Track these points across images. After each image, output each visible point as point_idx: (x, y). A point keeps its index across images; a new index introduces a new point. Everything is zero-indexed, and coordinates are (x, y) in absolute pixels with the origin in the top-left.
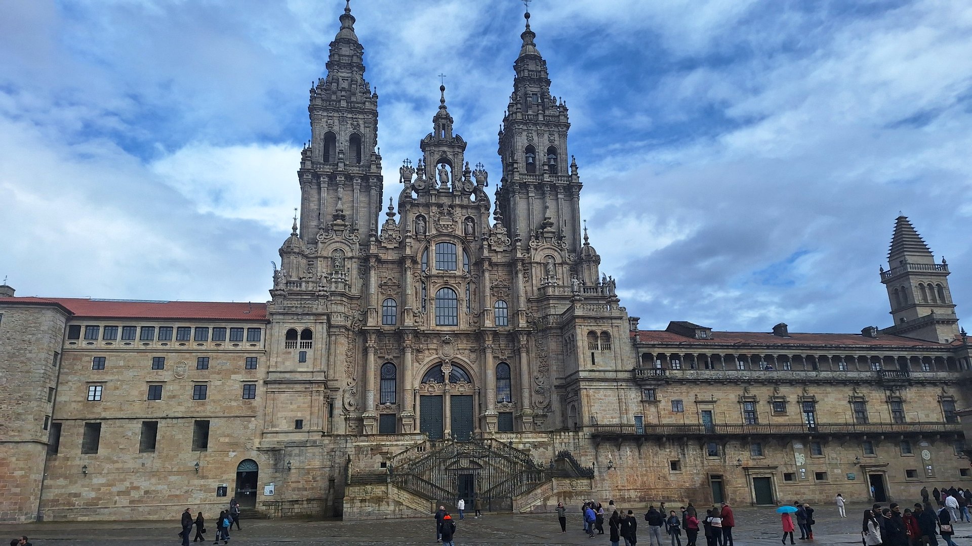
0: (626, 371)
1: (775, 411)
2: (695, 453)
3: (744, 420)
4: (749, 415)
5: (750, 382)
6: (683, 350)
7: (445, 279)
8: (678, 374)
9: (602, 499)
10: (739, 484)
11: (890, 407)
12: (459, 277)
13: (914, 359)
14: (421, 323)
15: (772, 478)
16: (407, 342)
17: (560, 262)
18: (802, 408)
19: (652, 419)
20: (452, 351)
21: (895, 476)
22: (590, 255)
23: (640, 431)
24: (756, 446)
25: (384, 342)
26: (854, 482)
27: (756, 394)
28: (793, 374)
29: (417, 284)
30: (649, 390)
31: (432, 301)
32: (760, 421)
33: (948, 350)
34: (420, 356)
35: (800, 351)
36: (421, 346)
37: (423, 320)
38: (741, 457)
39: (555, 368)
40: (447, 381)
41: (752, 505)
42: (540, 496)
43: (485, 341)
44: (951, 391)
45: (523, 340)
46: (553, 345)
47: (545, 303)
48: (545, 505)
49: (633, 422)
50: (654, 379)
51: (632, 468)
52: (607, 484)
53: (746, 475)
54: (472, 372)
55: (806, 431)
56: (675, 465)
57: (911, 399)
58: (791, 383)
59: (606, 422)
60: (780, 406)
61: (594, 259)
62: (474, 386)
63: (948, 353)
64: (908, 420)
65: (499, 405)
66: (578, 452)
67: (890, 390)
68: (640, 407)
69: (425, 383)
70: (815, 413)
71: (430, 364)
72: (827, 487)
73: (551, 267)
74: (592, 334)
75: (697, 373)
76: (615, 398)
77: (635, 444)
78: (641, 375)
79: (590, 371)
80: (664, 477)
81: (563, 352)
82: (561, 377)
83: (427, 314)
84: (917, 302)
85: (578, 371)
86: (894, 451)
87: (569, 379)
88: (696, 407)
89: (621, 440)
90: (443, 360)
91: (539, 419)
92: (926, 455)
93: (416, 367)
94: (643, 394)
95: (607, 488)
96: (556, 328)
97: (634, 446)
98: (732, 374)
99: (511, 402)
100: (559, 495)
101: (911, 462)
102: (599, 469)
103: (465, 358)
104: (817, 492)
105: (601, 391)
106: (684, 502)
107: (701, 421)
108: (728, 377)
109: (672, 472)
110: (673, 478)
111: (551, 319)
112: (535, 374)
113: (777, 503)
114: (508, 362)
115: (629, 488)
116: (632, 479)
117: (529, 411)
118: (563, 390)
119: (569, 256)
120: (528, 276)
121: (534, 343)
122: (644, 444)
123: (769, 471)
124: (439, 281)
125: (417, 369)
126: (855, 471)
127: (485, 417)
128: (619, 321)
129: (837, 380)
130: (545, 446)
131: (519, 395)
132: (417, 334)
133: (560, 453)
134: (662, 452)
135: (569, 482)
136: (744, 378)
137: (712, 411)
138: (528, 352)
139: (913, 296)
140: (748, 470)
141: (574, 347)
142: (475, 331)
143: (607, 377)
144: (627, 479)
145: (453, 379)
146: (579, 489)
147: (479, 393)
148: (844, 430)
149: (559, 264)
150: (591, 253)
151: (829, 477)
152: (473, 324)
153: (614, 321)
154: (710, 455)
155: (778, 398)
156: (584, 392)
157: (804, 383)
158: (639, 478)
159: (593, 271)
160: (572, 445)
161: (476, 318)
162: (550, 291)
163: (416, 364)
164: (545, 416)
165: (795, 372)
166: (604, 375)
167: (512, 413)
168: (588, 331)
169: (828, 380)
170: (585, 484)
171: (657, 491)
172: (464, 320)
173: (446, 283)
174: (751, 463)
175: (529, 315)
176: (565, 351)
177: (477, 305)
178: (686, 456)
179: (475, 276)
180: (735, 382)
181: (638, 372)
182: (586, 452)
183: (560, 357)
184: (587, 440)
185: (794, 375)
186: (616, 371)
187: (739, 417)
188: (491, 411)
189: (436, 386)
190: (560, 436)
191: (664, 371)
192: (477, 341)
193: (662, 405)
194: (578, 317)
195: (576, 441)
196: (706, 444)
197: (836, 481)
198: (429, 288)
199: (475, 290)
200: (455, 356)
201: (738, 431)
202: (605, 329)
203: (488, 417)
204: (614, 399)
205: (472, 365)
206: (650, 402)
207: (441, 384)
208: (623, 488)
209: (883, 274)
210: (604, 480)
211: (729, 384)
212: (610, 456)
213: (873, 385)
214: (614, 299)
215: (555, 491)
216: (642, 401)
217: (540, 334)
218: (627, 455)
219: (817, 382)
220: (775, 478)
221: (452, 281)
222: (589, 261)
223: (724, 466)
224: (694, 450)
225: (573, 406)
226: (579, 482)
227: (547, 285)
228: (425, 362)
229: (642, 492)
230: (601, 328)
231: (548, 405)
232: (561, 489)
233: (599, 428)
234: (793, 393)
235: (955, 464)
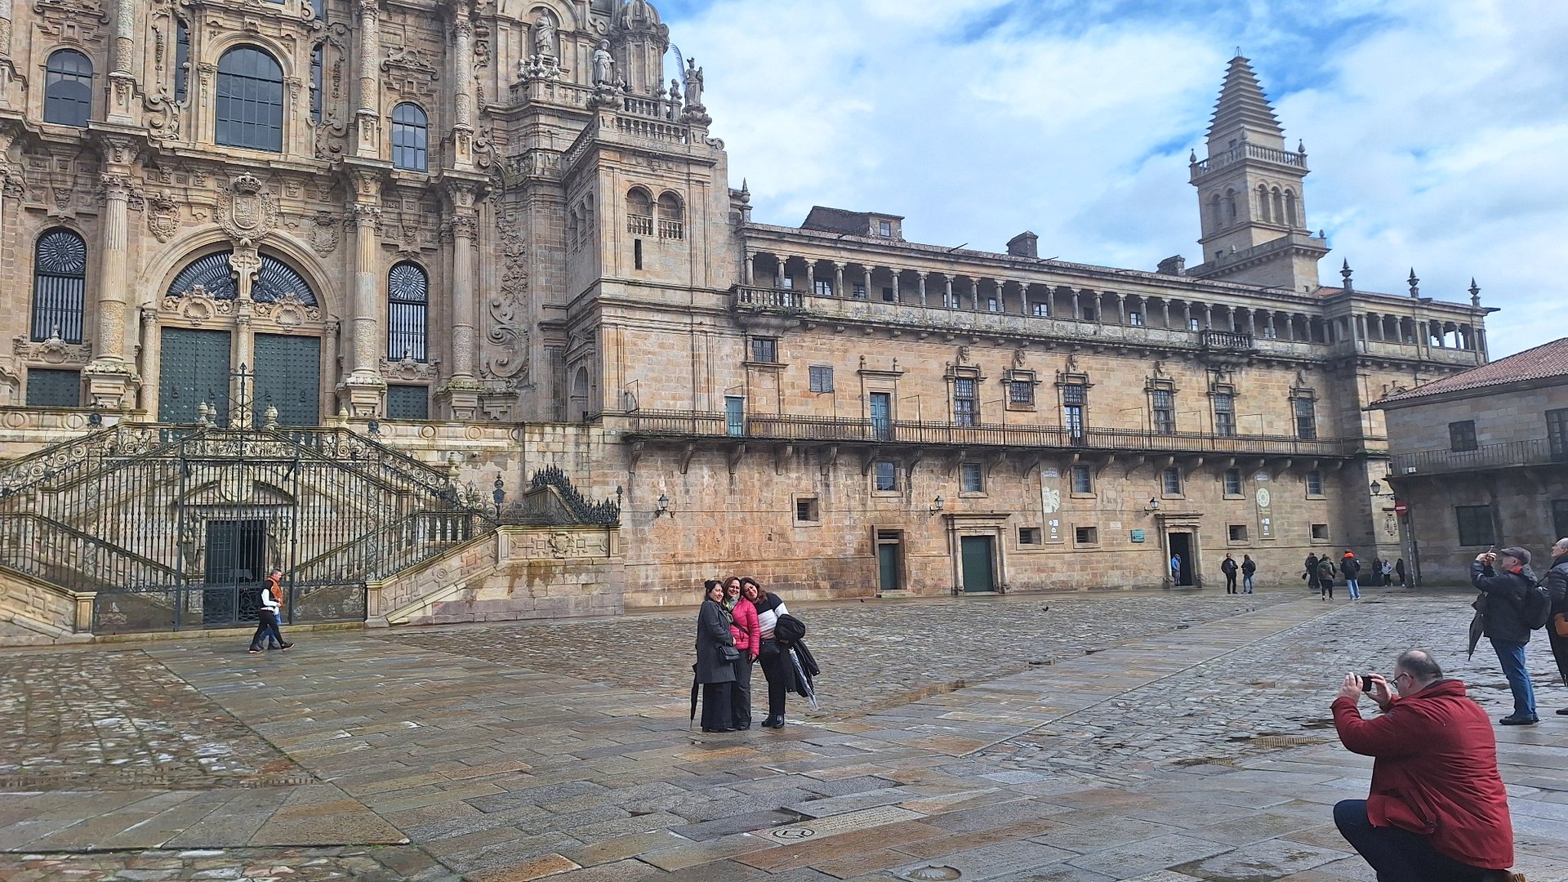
0: (714, 292)
1: (1013, 401)
2: (849, 482)
3: (952, 415)
4: (962, 406)
5: (970, 337)
6: (844, 254)
7: (247, 20)
8: (828, 307)
9: (636, 584)
10: (934, 549)
11: (1213, 404)
12: (291, 21)
13: (1261, 315)
14: (168, 132)
15: (997, 537)
16: (115, 169)
17: (571, 29)
18: (1061, 397)
19: (764, 405)
20: (262, 217)
21: (1210, 537)
22: (643, 21)
23: (736, 431)
24: (969, 471)
25: (48, 170)
26: (1143, 547)
27: (981, 364)
28: (1053, 325)
29: (162, 25)
30: (763, 339)
31: (204, 75)
32: (984, 419)
33: (1315, 302)
34: (164, 219)
35: (1070, 280)
36: (167, 192)
37: (175, 124)
38: (941, 493)
39: (542, 281)
40: (245, 294)
41: (957, 594)
42: (457, 575)
43: (355, 196)
44: (1312, 380)
45: (464, 204)
46: (540, 224)
47: (527, 121)
48: (471, 602)
49: (721, 407)
50: (777, 314)
51: (712, 513)
52: (650, 551)
53: (948, 529)
54: (319, 278)
55: (1066, 442)
56: (805, 509)
57: (1247, 391)
58: (1047, 343)
59: (659, 406)
60: (1022, 390)
61: (654, 30)
62: (324, 315)
63: (1315, 309)
64: (1240, 431)
65: (393, 365)
66: (586, 474)
67: (1217, 372)
68: (741, 376)
69: (180, 296)
70: (1084, 409)
71: (195, 245)
72: (1096, 557)
73: (546, 36)
74: (638, 194)
75: (869, 308)
76: (685, 354)
77: (724, 461)
78: (749, 301)
79: (629, 283)
80: (782, 535)
81: (566, 245)
82: (557, 304)
83: (188, 109)
84: (1253, 219)
85: (598, 282)
86: (1213, 487)
87: (574, 311)
88: (859, 384)
89: (691, 448)
90: (232, 237)
91: (495, 403)
92: (1263, 497)
93: (149, 249)
94: (750, 348)
95: (650, 560)
96: (550, 184)
97: (720, 461)
98: (939, 316)
99: (425, 361)
100: (514, 572)
101: (1237, 510)
102: (634, 516)
103: (298, 239)
104: (1078, 567)
105: (654, 336)
106: (819, 588)
107: (868, 415)
108: (930, 322)
109: (798, 523)
110: (801, 535)
111: (539, 162)
112: (493, 295)
113: (1002, 588)
114: (423, 261)
115: (701, 560)
116: (709, 538)
117: (468, 382)
118: (561, 335)
119: (595, 20)
120: (485, 52)
121: (493, 220)
122: (742, 460)
123: (992, 523)
124: (228, 24)
125: (153, 253)
126: (1146, 527)
127: (347, 390)
128: (705, 171)
129: (1130, 345)
130: (499, 460)
131: (446, 343)
132: (151, 157)
133: (538, 476)
134: (782, 478)
135: (547, 537)
136: (962, 326)
137: (892, 395)
138: (474, 238)
139: (1249, 208)
140: (953, 519)
141: (592, 227)
142: (330, 169)
143: (669, 303)
144: (699, 540)
145: (263, 291)
146: (574, 556)
147: (338, 333)
148: (1135, 444)
149: (567, 34)
150: (647, 15)
151: (1100, 535)
152: (327, 153)
153: (694, 169)
154: (880, 489)
155: (1021, 373)
156: (609, 334)
157: (1071, 346)
158: (727, 536)
159: (651, 60)
160: (570, 458)
161: (336, 140)
162: (541, 93)
163: (147, 241)
164: (510, 396)
165: (1057, 322)
166: (663, 295)
167: (426, 387)
168: (629, 187)
169: (1114, 344)
170: (592, 543)
171: (763, 566)
172: (302, 140)
173: (251, 32)
174: (960, 507)
175: (485, 150)
176: (569, 242)
177: (342, 107)
178: (832, 488)
179: (341, 29)
180: (940, 334)
181: (743, 294)
182: (605, 475)
183: (559, 256)
184: (608, 447)
185: (1055, 329)
186: (691, 290)
187: (944, 410)
188: (366, 372)
189: (212, 305)
190: (542, 434)
191: (800, 296)
192: (337, 199)
193: (787, 375)
194: (607, 146)
195: (583, 448)
196: (874, 464)
197: (1113, 545)
198: (196, 38)
199: (337, 66)
200: (269, 230)
201: (940, 437)
202: (671, 186)
203: (355, 388)
204: (683, 355)
205: (319, 259)
206: (763, 368)
207: (228, 301)
208: (687, 560)
209: (1194, 166)
210: (643, 541)
211: (931, 339)
212: (662, 486)
213: (1190, 359)
214: (700, 115)
215: (504, 563)
216: (745, 365)
217: (510, 198)
218: (703, 485)
219: (1094, 347)
220: (1003, 537)
221: (267, 30)
222: (642, 35)
223: (907, 512)
224: (849, 475)
225: (583, 370)
226: (575, 536)
227: (533, 75)
228: (177, 239)
229: (730, 567)
230: (661, 182)
231: (521, 370)
232: (521, 558)
233: (641, 421)
234: (1048, 366)
235: (1306, 516)
